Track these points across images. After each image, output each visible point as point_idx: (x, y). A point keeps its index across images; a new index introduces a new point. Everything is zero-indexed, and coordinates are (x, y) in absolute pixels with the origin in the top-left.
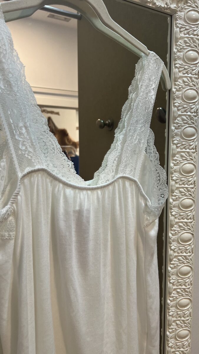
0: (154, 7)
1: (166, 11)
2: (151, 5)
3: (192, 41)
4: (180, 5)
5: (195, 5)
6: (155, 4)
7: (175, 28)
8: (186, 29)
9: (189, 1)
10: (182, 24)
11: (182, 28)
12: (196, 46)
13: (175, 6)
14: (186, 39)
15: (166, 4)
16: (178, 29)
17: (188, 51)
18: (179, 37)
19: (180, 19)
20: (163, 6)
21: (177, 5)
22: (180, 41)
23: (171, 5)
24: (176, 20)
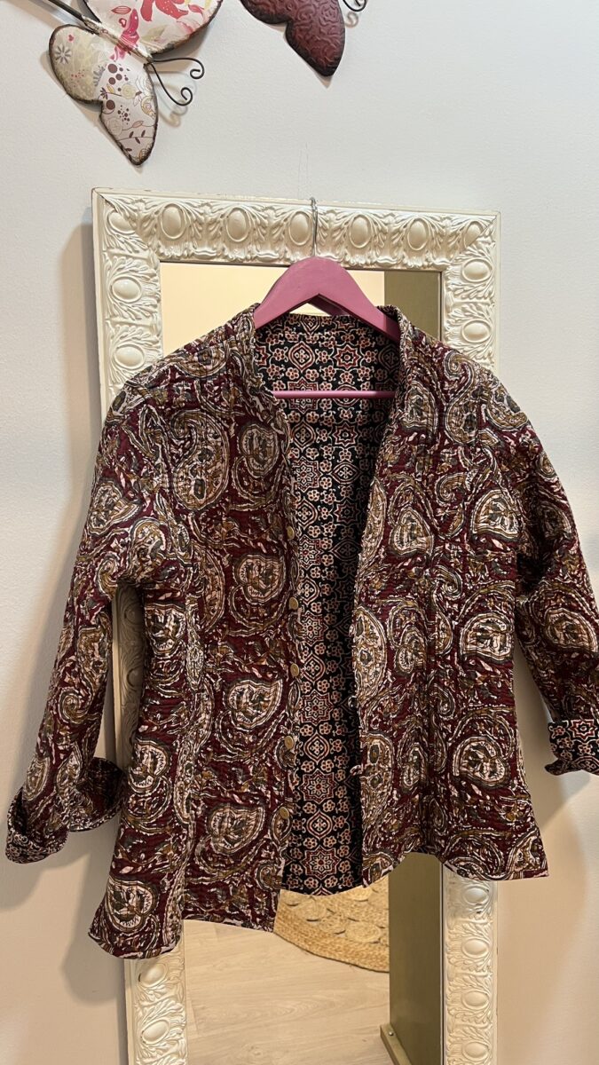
0: (405, 268)
1: (427, 269)
2: (399, 268)
3: (475, 308)
4: (452, 256)
5: (480, 253)
6: (405, 265)
7: (445, 290)
8: (465, 291)
9: (469, 248)
10: (456, 283)
11: (457, 289)
12: (482, 315)
13: (444, 259)
14: (465, 306)
15: (427, 260)
16: (450, 292)
17: (468, 324)
18: (452, 304)
19: (454, 276)
20: (420, 265)
21: (447, 257)
22: (456, 309)
23: (435, 259)
24: (447, 279)
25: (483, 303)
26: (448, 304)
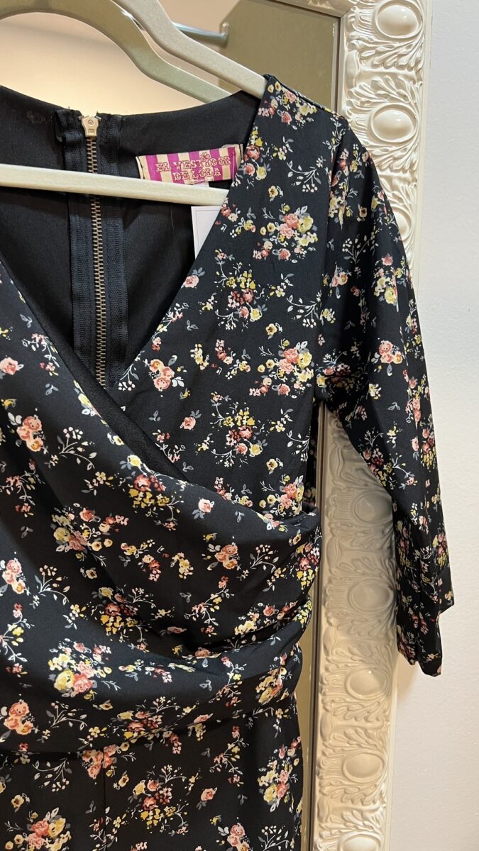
1: (318, 5)
3: (393, 84)
7: (346, 49)
8: (379, 53)
10: (365, 36)
11: (364, 49)
12: (405, 97)
14: (377, 78)
16: (356, 51)
17: (383, 109)
18: (357, 72)
19: (362, 24)
22: (362, 83)
24: (350, 29)
25: (406, 76)
26: (351, 70)
